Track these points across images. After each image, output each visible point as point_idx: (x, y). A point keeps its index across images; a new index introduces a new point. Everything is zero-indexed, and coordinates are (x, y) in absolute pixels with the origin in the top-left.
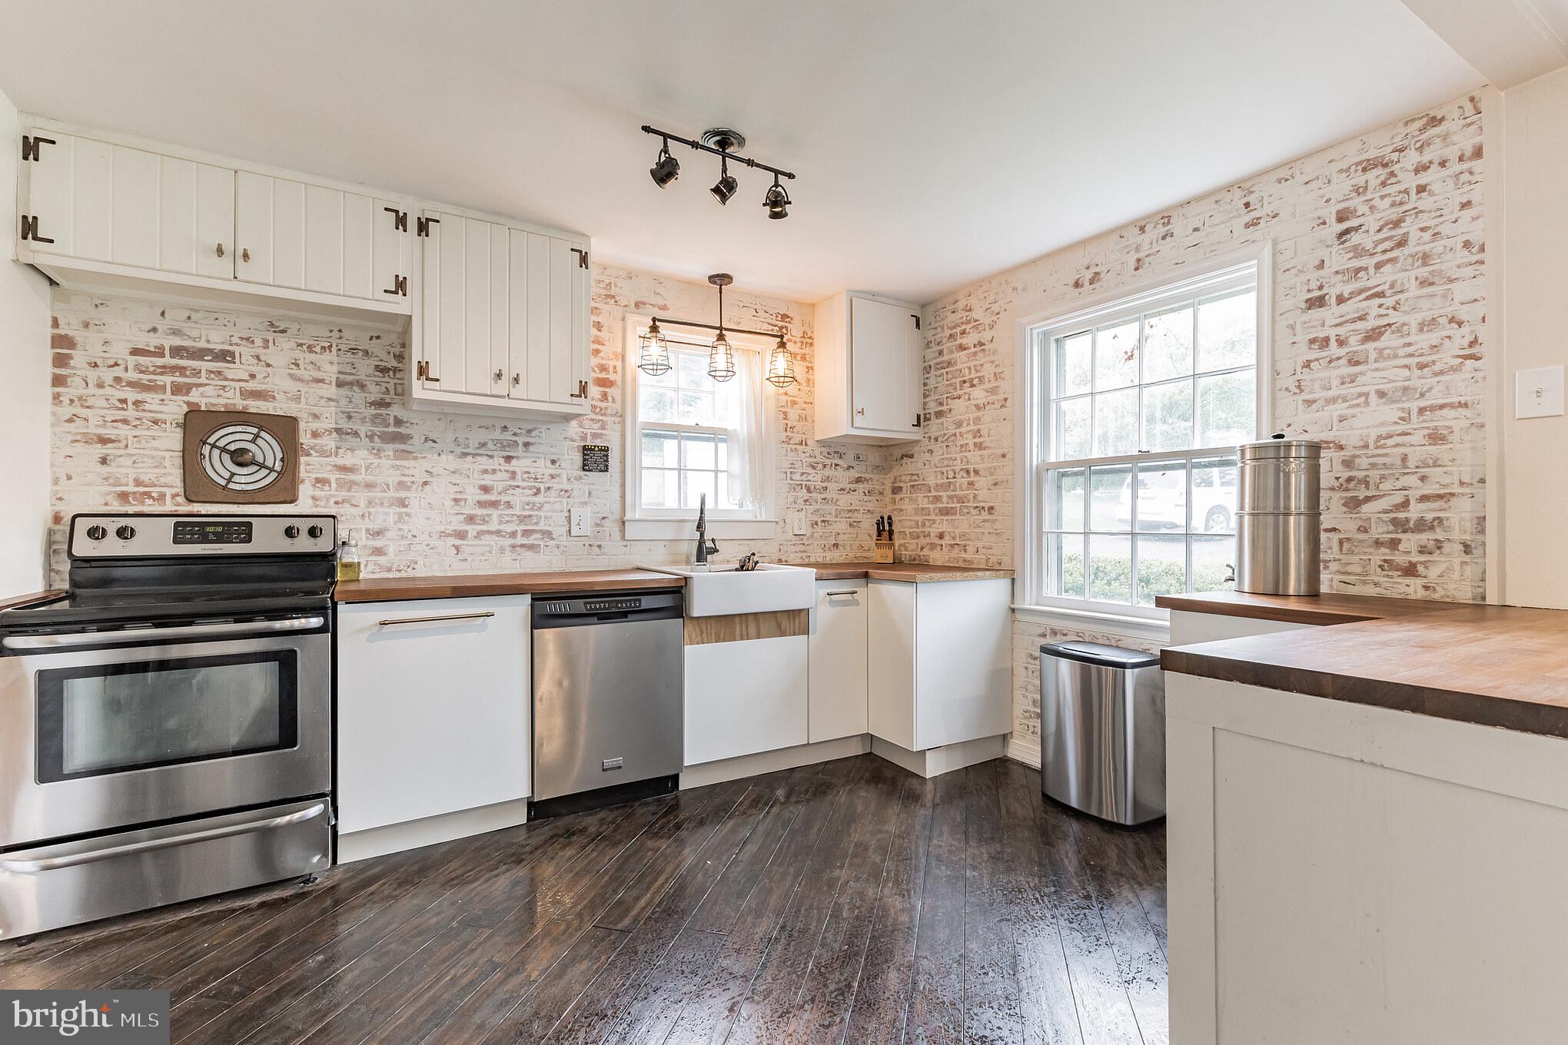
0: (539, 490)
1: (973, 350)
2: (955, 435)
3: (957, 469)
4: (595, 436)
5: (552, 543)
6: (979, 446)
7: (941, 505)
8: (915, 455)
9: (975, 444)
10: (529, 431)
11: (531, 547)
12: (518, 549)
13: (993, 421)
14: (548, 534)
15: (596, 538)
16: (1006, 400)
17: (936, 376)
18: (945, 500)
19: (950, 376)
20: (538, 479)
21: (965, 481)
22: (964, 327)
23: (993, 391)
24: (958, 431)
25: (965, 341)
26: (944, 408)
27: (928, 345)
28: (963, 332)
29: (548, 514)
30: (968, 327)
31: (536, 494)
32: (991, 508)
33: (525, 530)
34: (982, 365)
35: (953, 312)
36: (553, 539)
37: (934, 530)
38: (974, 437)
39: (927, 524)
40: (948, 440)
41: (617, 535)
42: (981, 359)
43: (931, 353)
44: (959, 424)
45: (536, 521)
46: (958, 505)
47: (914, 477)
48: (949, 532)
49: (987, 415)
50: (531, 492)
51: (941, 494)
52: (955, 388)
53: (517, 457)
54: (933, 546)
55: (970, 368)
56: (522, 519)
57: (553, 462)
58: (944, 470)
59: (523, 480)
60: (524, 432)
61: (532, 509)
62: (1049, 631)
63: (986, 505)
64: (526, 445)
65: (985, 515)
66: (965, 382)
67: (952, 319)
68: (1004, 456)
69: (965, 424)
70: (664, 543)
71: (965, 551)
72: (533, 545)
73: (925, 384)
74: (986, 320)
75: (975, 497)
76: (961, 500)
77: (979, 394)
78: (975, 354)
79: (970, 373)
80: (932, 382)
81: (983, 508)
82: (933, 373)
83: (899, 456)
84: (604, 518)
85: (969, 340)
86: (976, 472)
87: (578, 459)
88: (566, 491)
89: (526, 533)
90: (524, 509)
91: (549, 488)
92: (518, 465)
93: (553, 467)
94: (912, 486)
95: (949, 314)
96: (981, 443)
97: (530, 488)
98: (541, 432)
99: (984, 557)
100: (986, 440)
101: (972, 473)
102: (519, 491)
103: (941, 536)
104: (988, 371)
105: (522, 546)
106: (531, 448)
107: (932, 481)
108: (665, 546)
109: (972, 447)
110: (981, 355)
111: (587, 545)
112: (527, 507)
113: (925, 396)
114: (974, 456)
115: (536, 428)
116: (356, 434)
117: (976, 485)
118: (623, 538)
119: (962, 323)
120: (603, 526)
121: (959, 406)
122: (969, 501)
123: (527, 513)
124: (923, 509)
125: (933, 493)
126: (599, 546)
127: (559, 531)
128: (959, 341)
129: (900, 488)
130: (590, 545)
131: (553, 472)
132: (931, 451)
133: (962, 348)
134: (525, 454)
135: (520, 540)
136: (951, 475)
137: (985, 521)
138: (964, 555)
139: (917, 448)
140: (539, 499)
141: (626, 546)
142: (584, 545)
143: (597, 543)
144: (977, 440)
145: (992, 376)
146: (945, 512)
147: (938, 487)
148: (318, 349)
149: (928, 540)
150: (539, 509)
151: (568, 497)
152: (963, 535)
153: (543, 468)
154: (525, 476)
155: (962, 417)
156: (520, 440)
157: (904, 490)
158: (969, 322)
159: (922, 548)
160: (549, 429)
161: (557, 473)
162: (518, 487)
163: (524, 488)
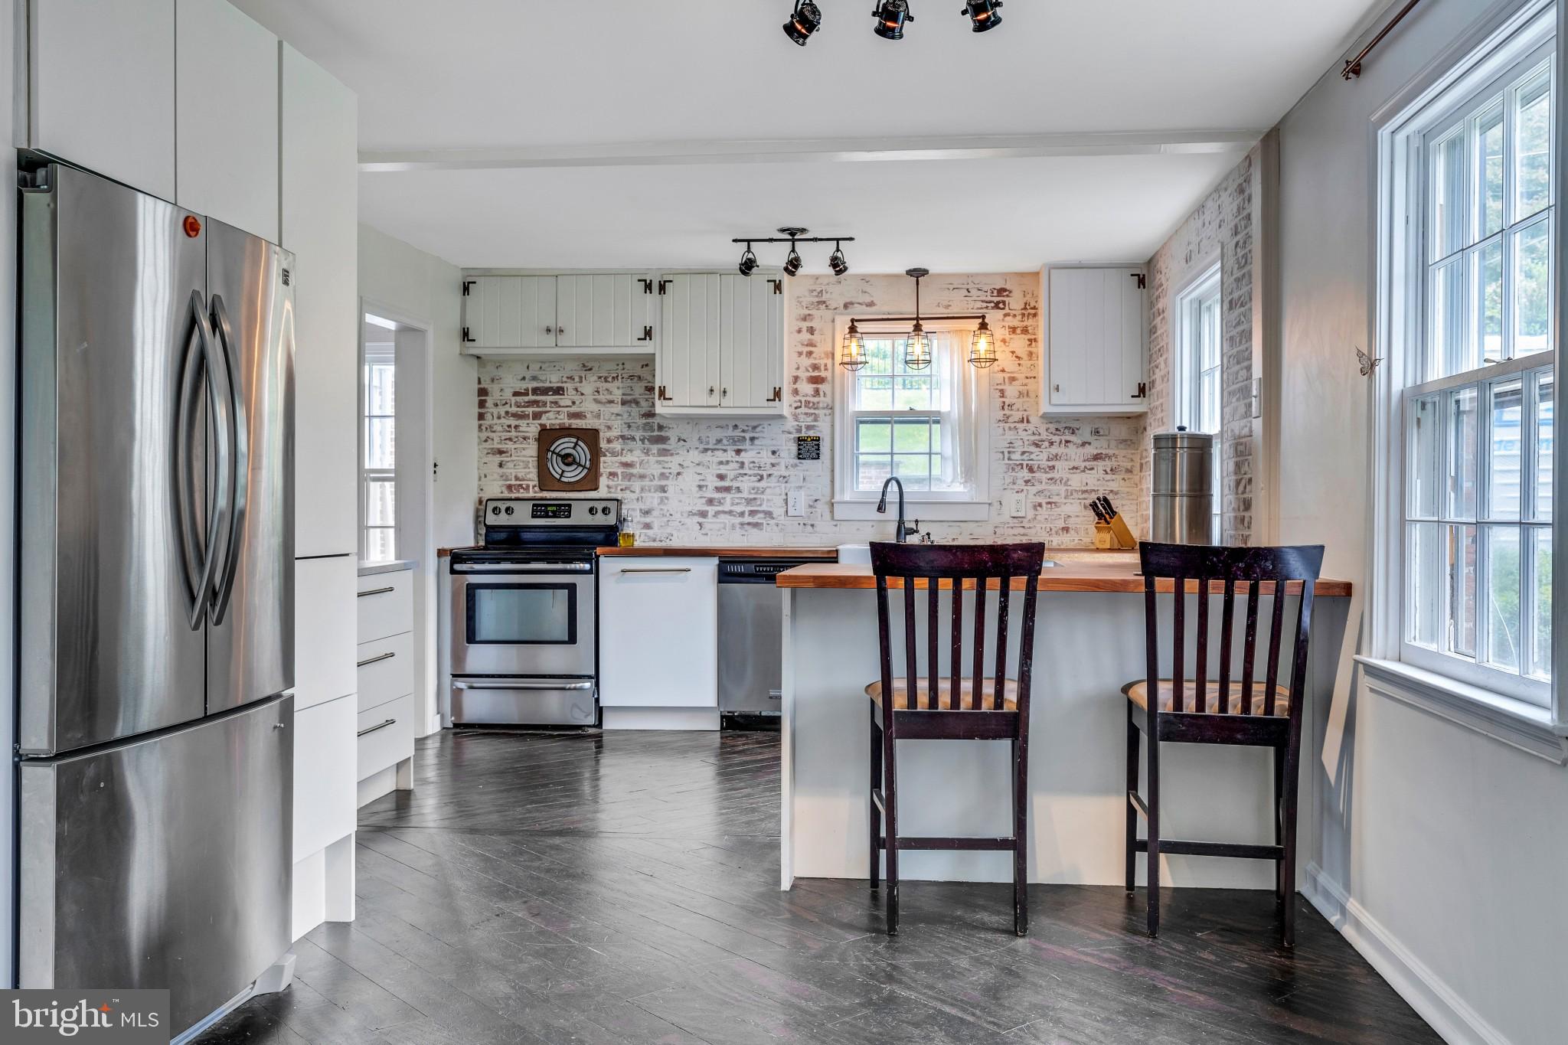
0: (762, 477)
4: (808, 428)
5: (772, 522)
6: (1162, 422)
10: (754, 428)
11: (756, 525)
12: (746, 526)
13: (1166, 395)
14: (769, 514)
15: (809, 517)
20: (761, 467)
29: (769, 497)
31: (759, 480)
33: (751, 511)
36: (774, 519)
41: (827, 515)
42: (1163, 327)
45: (758, 503)
50: (756, 479)
53: (745, 450)
56: (749, 501)
57: (774, 453)
59: (750, 469)
60: (750, 428)
61: (756, 493)
64: (752, 439)
70: (871, 524)
72: (757, 523)
83: (1142, 428)
84: (816, 500)
87: (794, 448)
88: (784, 477)
89: (752, 513)
90: (751, 493)
91: (770, 475)
92: (745, 457)
93: (773, 457)
97: (755, 475)
98: (764, 428)
102: (746, 477)
104: (1165, 341)
105: (749, 524)
106: (756, 442)
108: (873, 526)
111: (802, 524)
112: (752, 491)
115: (760, 425)
116: (633, 439)
118: (833, 518)
120: (815, 508)
123: (752, 496)
126: (812, 525)
127: (778, 511)
130: (804, 524)
131: (773, 461)
134: (752, 447)
135: (747, 519)
139: (1147, 420)
140: (763, 484)
141: (836, 526)
142: (799, 524)
143: (810, 522)
144: (1162, 415)
148: (610, 379)
150: (763, 493)
151: (786, 482)
153: (766, 458)
154: (752, 465)
156: (748, 436)
158: (1161, 285)
160: (770, 425)
161: (777, 462)
162: (746, 474)
163: (750, 476)
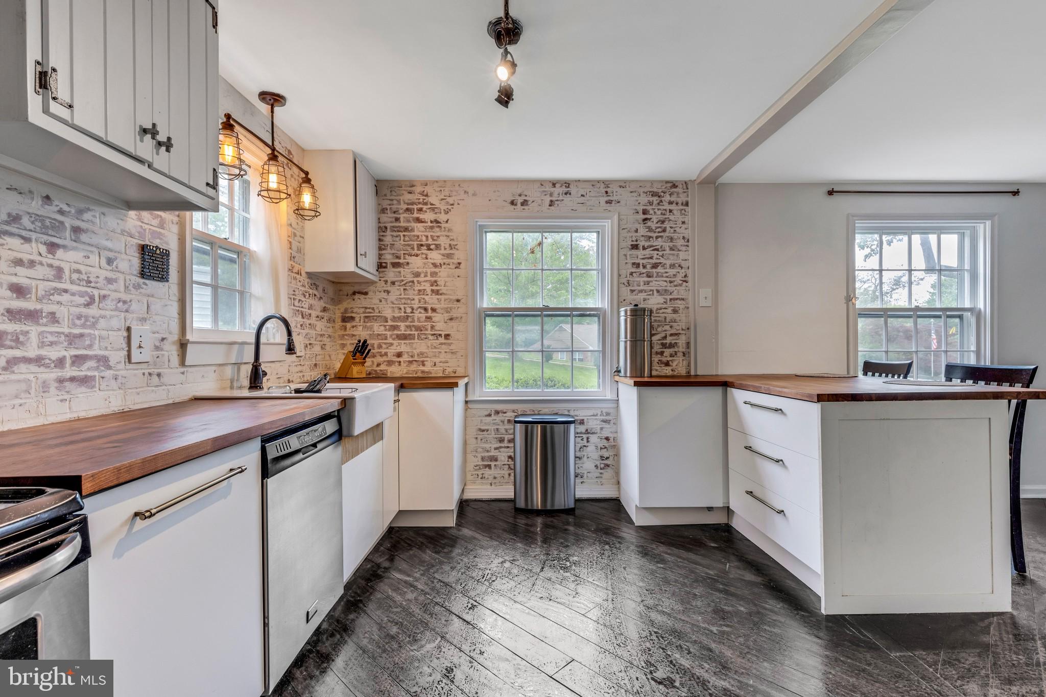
0: (92, 298)
1: (429, 224)
2: (413, 282)
3: (415, 306)
4: (153, 233)
5: (108, 373)
6: (437, 292)
7: (399, 333)
8: (370, 294)
9: (432, 291)
10: (80, 212)
11: (84, 381)
12: (67, 384)
13: (448, 276)
14: (104, 361)
15: (155, 364)
16: (459, 264)
17: (392, 236)
18: (403, 328)
19: (407, 239)
20: (90, 282)
21: (423, 315)
22: (420, 206)
23: (449, 256)
24: (415, 280)
25: (421, 216)
26: (401, 261)
27: (383, 211)
28: (420, 210)
29: (104, 333)
30: (425, 207)
31: (88, 305)
32: (447, 336)
33: (76, 356)
34: (438, 237)
35: (410, 193)
36: (109, 368)
37: (392, 351)
38: (432, 285)
39: (384, 346)
40: (406, 285)
41: (175, 360)
42: (437, 232)
43: (387, 218)
44: (417, 275)
45: (88, 342)
46: (416, 333)
47: (368, 310)
48: (408, 352)
49: (443, 273)
50: (82, 300)
51: (399, 324)
52: (413, 249)
53: (64, 247)
54: (390, 363)
55: (427, 237)
56: (72, 339)
57: (110, 261)
58: (402, 306)
59: (72, 282)
60: (73, 211)
61: (83, 326)
62: (493, 412)
63: (443, 333)
64: (76, 230)
65: (442, 340)
66: (422, 245)
67: (407, 197)
68: (458, 301)
69: (422, 275)
70: (214, 368)
71: (424, 365)
72: (86, 376)
73: (380, 240)
74: (443, 207)
75: (432, 327)
76: (418, 329)
77: (435, 256)
78: (432, 228)
79: (427, 240)
80: (388, 240)
81: (440, 335)
82: (389, 233)
83: (350, 292)
84: (163, 339)
85: (428, 216)
86: (434, 310)
87: (136, 262)
88: (125, 302)
89: (78, 360)
90: (75, 325)
91: (104, 297)
92: (68, 258)
93: (109, 268)
94: (366, 317)
95: (405, 193)
96: (438, 291)
97: (82, 295)
98: (94, 216)
99: (442, 368)
100: (443, 289)
101: (430, 311)
102: (65, 298)
103: (399, 355)
104: (443, 241)
105: (72, 379)
106: (84, 237)
107: (388, 313)
108: (215, 371)
109: (429, 292)
110: (438, 229)
111: (147, 374)
112: (78, 322)
113: (380, 249)
114: (432, 300)
115: (89, 209)
117: (434, 319)
118: (183, 363)
119: (419, 203)
120: (162, 350)
121: (416, 263)
122: (427, 330)
123: (77, 331)
124: (379, 335)
125: (390, 323)
126: (159, 375)
127: (117, 357)
128: (416, 215)
129: (353, 318)
130: (150, 374)
131: (111, 275)
132: (388, 292)
133: (418, 220)
134: (75, 244)
135: (69, 371)
136: (409, 310)
137: (441, 344)
138: (422, 368)
139: (372, 288)
140: (93, 311)
141: (183, 373)
142: (144, 374)
143: (156, 371)
144: (434, 288)
145: (447, 246)
146: (404, 337)
147: (394, 319)
149: (385, 358)
150: (93, 326)
151: (127, 311)
152: (422, 353)
153: (96, 267)
154: (75, 276)
155: (420, 270)
156: (68, 222)
157: (357, 320)
158: (426, 204)
159: (378, 365)
160: (104, 214)
161: (114, 277)
162: (66, 291)
163: (73, 294)
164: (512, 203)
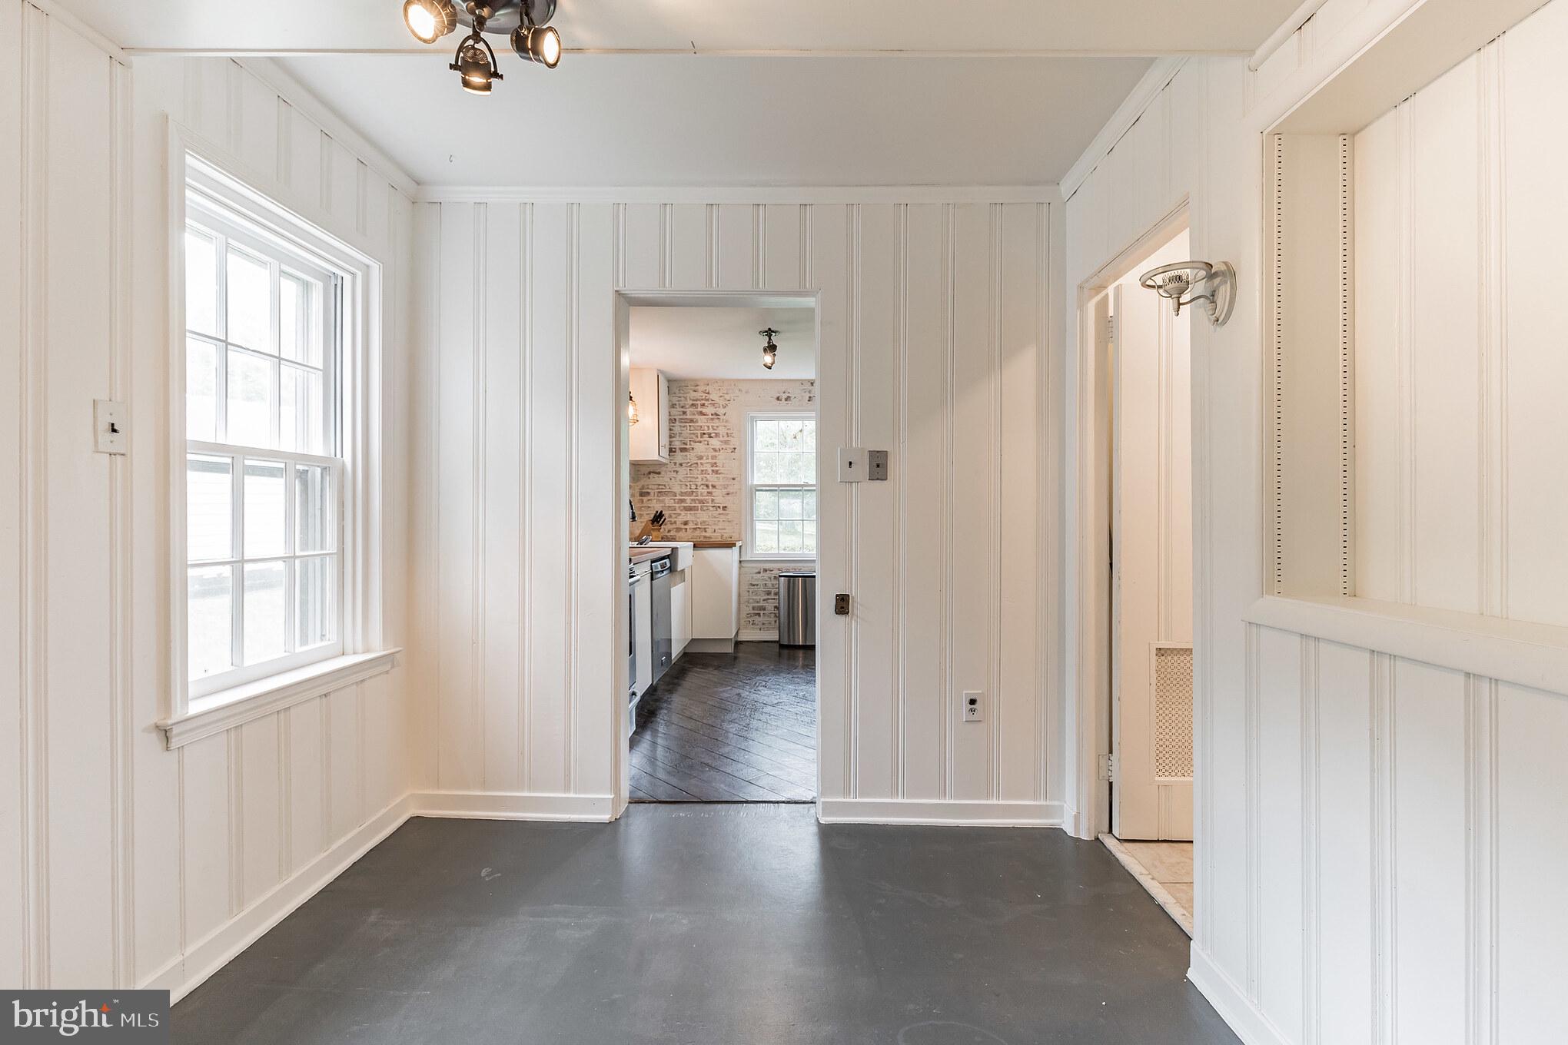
1: (711, 416)
2: (697, 463)
3: (699, 484)
6: (717, 472)
7: (685, 505)
8: (663, 473)
9: (713, 471)
13: (726, 459)
16: (735, 449)
17: (680, 426)
18: (688, 501)
19: (692, 428)
21: (705, 491)
22: (703, 402)
23: (726, 442)
24: (699, 462)
25: (704, 410)
26: (687, 447)
27: (673, 406)
28: (703, 405)
30: (706, 403)
32: (725, 508)
34: (717, 427)
35: (695, 391)
37: (680, 520)
38: (712, 466)
39: (674, 516)
40: (691, 466)
42: (716, 423)
43: (676, 411)
44: (701, 458)
46: (699, 505)
47: (660, 487)
48: (693, 521)
49: (721, 456)
51: (685, 498)
52: (697, 437)
54: (678, 530)
55: (708, 427)
58: (688, 484)
62: (762, 570)
63: (721, 506)
65: (720, 511)
66: (704, 434)
67: (693, 395)
68: (734, 479)
69: (705, 458)
71: (705, 531)
73: (670, 430)
74: (721, 402)
75: (713, 500)
76: (701, 502)
77: (715, 443)
78: (712, 419)
79: (709, 429)
80: (677, 429)
81: (719, 507)
82: (677, 423)
83: (646, 472)
85: (709, 410)
86: (714, 486)
94: (659, 492)
95: (691, 392)
96: (717, 471)
99: (721, 532)
100: (721, 469)
101: (710, 487)
103: (686, 523)
104: (722, 431)
107: (677, 489)
109: (710, 472)
110: (717, 421)
113: (670, 437)
114: (712, 479)
117: (714, 494)
119: (702, 400)
121: (700, 448)
122: (708, 503)
124: (669, 507)
125: (678, 497)
128: (699, 409)
129: (648, 493)
132: (677, 472)
133: (702, 413)
136: (693, 487)
137: (720, 514)
138: (704, 534)
139: (664, 469)
144: (714, 468)
145: (725, 434)
146: (690, 509)
147: (682, 494)
149: (674, 526)
152: (704, 522)
155: (702, 454)
157: (652, 494)
158: (708, 400)
159: (669, 531)
164: (778, 399)
